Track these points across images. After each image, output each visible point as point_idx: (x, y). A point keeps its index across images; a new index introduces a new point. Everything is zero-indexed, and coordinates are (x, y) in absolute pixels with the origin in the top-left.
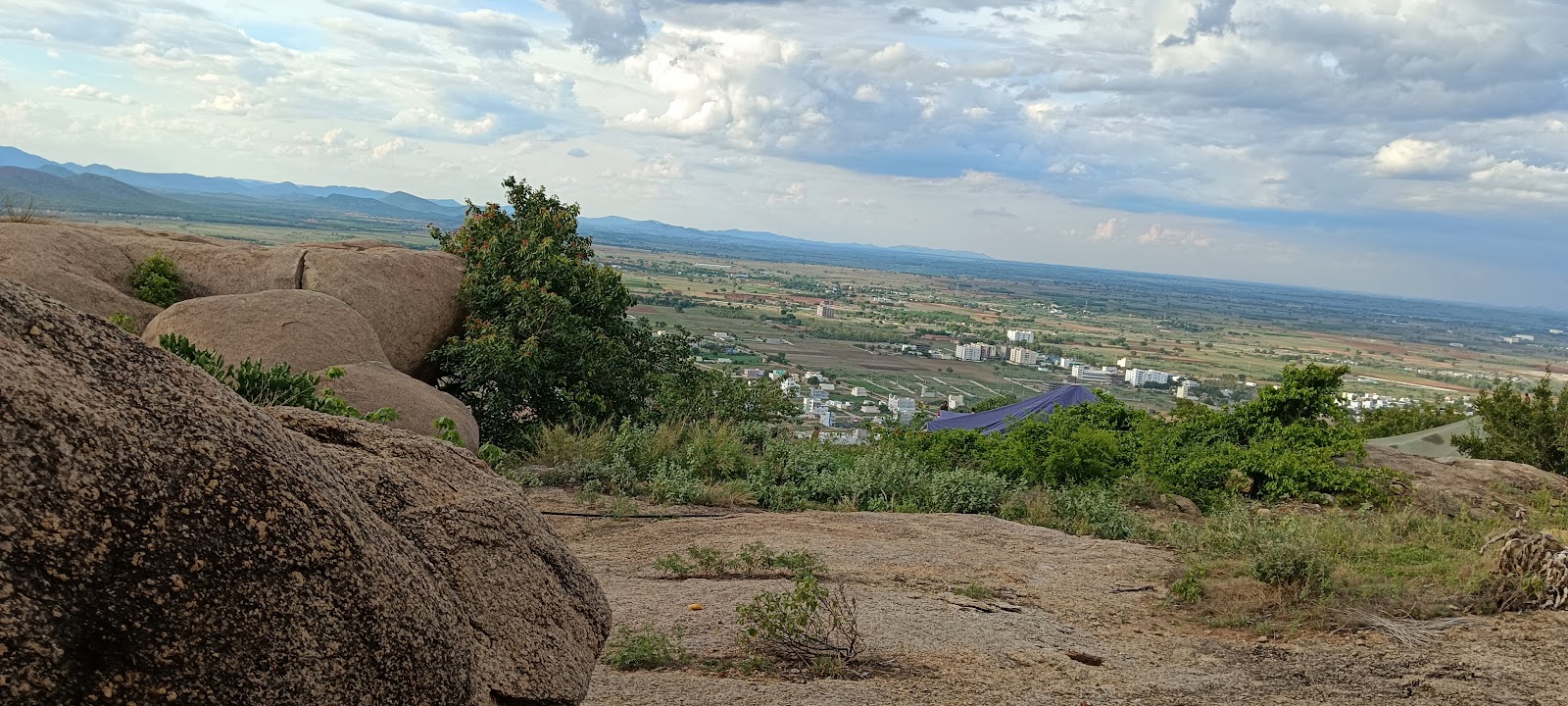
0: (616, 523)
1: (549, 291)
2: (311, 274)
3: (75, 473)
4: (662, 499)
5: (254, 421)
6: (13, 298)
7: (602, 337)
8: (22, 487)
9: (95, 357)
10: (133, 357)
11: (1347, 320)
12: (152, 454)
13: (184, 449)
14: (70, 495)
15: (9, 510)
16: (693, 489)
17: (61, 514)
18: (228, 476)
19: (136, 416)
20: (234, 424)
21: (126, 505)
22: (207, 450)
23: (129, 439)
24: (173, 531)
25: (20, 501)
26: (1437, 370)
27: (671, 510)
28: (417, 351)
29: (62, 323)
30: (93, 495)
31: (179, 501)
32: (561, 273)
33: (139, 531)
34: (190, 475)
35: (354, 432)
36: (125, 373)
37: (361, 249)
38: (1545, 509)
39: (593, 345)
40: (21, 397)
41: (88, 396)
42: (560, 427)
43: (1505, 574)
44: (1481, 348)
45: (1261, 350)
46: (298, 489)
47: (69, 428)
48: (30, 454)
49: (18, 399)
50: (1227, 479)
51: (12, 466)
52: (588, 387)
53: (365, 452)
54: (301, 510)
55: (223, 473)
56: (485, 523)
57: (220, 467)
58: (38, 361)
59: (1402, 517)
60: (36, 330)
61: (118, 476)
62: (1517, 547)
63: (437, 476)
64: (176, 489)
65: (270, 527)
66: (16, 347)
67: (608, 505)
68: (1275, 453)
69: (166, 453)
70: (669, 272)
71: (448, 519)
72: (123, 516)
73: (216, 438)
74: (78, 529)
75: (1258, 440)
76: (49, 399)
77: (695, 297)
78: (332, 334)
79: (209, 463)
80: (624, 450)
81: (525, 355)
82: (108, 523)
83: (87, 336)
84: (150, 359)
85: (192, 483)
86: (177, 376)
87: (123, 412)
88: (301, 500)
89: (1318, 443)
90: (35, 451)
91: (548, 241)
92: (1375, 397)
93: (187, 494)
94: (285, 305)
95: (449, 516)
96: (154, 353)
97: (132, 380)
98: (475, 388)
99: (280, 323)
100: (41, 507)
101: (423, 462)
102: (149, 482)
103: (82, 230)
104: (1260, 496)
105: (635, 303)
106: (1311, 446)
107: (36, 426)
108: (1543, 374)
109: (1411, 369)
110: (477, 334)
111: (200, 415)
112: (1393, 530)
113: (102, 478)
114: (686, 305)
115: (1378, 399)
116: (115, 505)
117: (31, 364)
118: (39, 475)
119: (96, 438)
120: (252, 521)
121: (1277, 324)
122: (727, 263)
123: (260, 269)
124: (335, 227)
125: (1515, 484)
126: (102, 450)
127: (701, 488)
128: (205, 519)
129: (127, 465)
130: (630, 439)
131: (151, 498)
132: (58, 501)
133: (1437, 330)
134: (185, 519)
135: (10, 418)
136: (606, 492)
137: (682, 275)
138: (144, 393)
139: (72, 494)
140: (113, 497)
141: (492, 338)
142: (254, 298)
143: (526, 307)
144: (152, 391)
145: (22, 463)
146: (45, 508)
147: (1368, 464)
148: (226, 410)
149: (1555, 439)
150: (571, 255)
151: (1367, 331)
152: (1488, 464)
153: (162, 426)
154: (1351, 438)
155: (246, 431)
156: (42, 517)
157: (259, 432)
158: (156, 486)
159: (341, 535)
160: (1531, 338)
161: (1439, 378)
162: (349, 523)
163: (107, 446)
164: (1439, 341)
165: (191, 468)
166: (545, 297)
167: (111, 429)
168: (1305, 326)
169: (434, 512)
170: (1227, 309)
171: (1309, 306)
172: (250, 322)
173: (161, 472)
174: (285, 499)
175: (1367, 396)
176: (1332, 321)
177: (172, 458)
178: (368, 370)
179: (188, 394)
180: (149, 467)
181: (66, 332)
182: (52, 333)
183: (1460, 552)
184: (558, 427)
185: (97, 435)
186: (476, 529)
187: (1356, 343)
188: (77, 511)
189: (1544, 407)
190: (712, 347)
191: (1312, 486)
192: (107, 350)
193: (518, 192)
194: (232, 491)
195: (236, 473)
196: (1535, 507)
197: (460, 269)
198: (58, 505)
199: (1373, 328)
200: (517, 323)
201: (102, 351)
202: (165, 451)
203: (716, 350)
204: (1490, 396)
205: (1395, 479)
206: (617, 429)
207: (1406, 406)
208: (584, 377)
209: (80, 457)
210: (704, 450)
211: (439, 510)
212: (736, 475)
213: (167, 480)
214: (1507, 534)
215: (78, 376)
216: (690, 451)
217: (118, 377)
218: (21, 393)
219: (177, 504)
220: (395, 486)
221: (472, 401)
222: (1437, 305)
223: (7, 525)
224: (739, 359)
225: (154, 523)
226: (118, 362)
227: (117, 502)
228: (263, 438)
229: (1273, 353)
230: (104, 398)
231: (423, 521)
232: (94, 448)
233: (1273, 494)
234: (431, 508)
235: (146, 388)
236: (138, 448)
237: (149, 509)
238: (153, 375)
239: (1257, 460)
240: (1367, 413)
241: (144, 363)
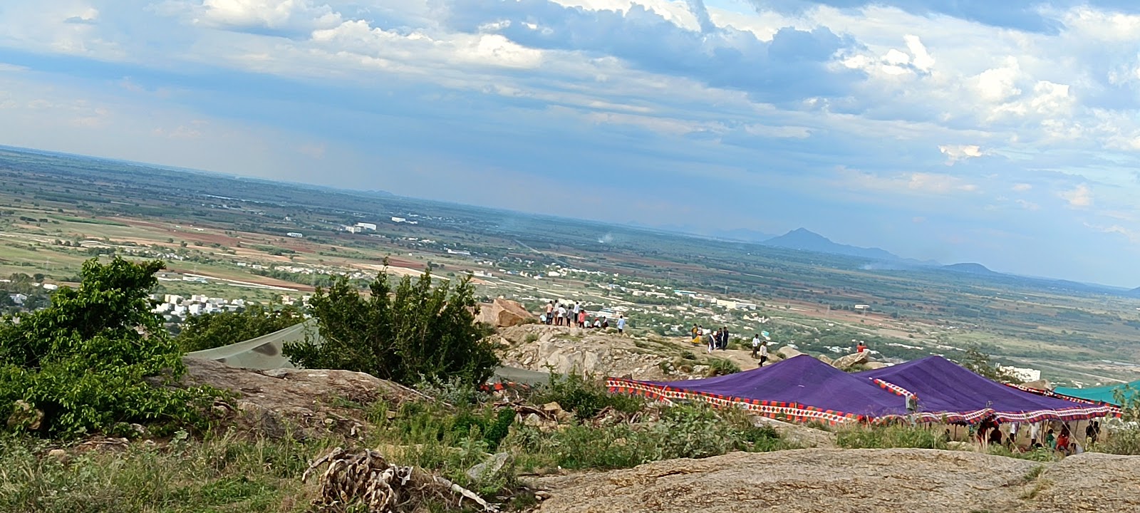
11: (169, 204)
26: (273, 265)
38: (381, 422)
43: (329, 502)
44: (321, 238)
45: (63, 242)
50: (9, 414)
59: (219, 447)
62: (341, 469)
68: (73, 375)
75: (51, 360)
89: (128, 359)
92: (204, 299)
104: (54, 433)
106: (119, 364)
108: (380, 267)
109: (244, 265)
112: (209, 462)
115: (208, 302)
121: (83, 207)
125: (350, 396)
133: (274, 217)
147: (188, 383)
149: (393, 341)
151: (193, 217)
152: (323, 374)
154: (167, 351)
160: (373, 227)
161: (276, 275)
164: (273, 230)
168: (118, 210)
170: (17, 187)
171: (124, 185)
175: (194, 298)
176: (153, 205)
183: (283, 481)
187: (179, 232)
189: (381, 305)
191: (119, 415)
196: (371, 421)
199: (201, 214)
204: (326, 295)
205: (217, 399)
207: (239, 310)
214: (331, 455)
222: (272, 187)
229: (79, 245)
233: (69, 429)
239: (49, 386)
240: (193, 319)
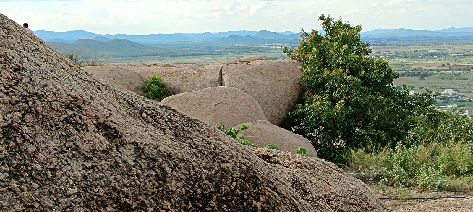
0: (399, 203)
1: (348, 75)
2: (225, 78)
3: (174, 181)
4: (425, 188)
5: (245, 152)
6: (132, 100)
7: (380, 98)
8: (153, 190)
9: (170, 125)
10: (186, 124)
12: (205, 171)
13: (218, 168)
14: (173, 192)
15: (149, 200)
16: (444, 182)
17: (170, 201)
18: (240, 180)
19: (194, 153)
20: (237, 154)
21: (197, 196)
22: (228, 168)
23: (194, 164)
24: (220, 208)
25: (153, 196)
27: (432, 195)
28: (280, 113)
29: (154, 110)
30: (183, 192)
31: (220, 193)
32: (353, 64)
33: (204, 209)
34: (223, 180)
35: (275, 156)
36: (184, 132)
37: (248, 62)
39: (375, 103)
40: (147, 147)
41: (172, 144)
42: (361, 150)
46: (272, 186)
47: (168, 160)
48: (154, 173)
49: (145, 147)
51: (148, 179)
52: (375, 126)
53: (282, 166)
54: (275, 196)
55: (238, 179)
56: (350, 202)
57: (236, 176)
58: (148, 129)
60: (144, 115)
61: (192, 182)
63: (320, 177)
64: (218, 188)
65: (263, 205)
66: (138, 123)
67: (394, 193)
69: (211, 170)
70: (414, 57)
71: (331, 200)
72: (196, 202)
73: (231, 161)
74: (178, 208)
76: (158, 147)
77: (431, 70)
78: (238, 108)
79: (230, 174)
80: (399, 161)
81: (338, 111)
82: (190, 206)
83: (165, 116)
84: (194, 125)
85: (225, 184)
86: (207, 132)
87: (188, 151)
88: (274, 191)
90: (156, 172)
91: (345, 47)
93: (223, 189)
94: (215, 94)
95: (331, 199)
96: (195, 122)
97: (188, 135)
98: (312, 131)
99: (213, 104)
100: (162, 199)
101: (312, 171)
102: (205, 184)
103: (119, 67)
105: (398, 77)
107: (155, 160)
110: (311, 102)
111: (222, 150)
113: (185, 183)
114: (426, 75)
116: (192, 197)
117: (146, 131)
118: (159, 183)
119: (180, 164)
120: (254, 202)
122: (449, 48)
123: (201, 77)
124: (232, 52)
126: (183, 170)
127: (448, 181)
128: (233, 202)
129: (195, 176)
130: (402, 155)
131: (208, 192)
132: (169, 195)
134: (224, 202)
135: (144, 157)
136: (392, 185)
137: (422, 58)
138: (195, 141)
139: (174, 192)
140: (191, 193)
141: (319, 103)
142: (200, 93)
143: (336, 85)
144: (198, 140)
145: (152, 178)
146: (163, 199)
148: (232, 148)
150: (358, 53)
153: (205, 157)
155: (243, 157)
156: (163, 203)
157: (248, 158)
158: (209, 186)
159: (294, 208)
162: (297, 203)
163: (185, 168)
165: (222, 177)
166: (346, 78)
167: (186, 160)
169: (323, 197)
172: (199, 105)
173: (210, 180)
174: (267, 191)
177: (213, 172)
178: (259, 125)
179: (214, 141)
180: (205, 177)
181: (157, 115)
182: (151, 115)
184: (360, 150)
185: (180, 163)
186: (346, 205)
188: (177, 200)
190: (444, 99)
192: (175, 122)
193: (327, 22)
194: (243, 187)
195: (244, 179)
197: (300, 67)
198: (169, 197)
200: (332, 94)
201: (173, 122)
202: (211, 169)
203: (447, 100)
206: (394, 149)
208: (372, 121)
209: (175, 174)
210: (448, 159)
211: (325, 196)
212: (470, 173)
213: (213, 183)
215: (165, 135)
216: (439, 160)
217: (182, 135)
218: (146, 145)
219: (219, 195)
220: (301, 184)
221: (310, 138)
223: (149, 208)
224: (461, 104)
225: (211, 205)
226: (180, 127)
227: (193, 195)
228: (250, 160)
230: (179, 145)
231: (318, 202)
232: (180, 169)
234: (321, 195)
235: (195, 139)
236: (198, 168)
237: (207, 198)
238: (197, 133)
241: (191, 127)
